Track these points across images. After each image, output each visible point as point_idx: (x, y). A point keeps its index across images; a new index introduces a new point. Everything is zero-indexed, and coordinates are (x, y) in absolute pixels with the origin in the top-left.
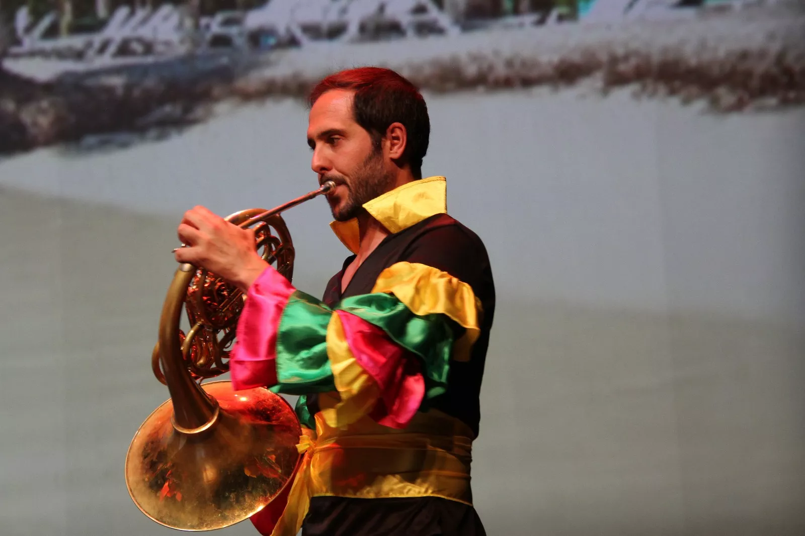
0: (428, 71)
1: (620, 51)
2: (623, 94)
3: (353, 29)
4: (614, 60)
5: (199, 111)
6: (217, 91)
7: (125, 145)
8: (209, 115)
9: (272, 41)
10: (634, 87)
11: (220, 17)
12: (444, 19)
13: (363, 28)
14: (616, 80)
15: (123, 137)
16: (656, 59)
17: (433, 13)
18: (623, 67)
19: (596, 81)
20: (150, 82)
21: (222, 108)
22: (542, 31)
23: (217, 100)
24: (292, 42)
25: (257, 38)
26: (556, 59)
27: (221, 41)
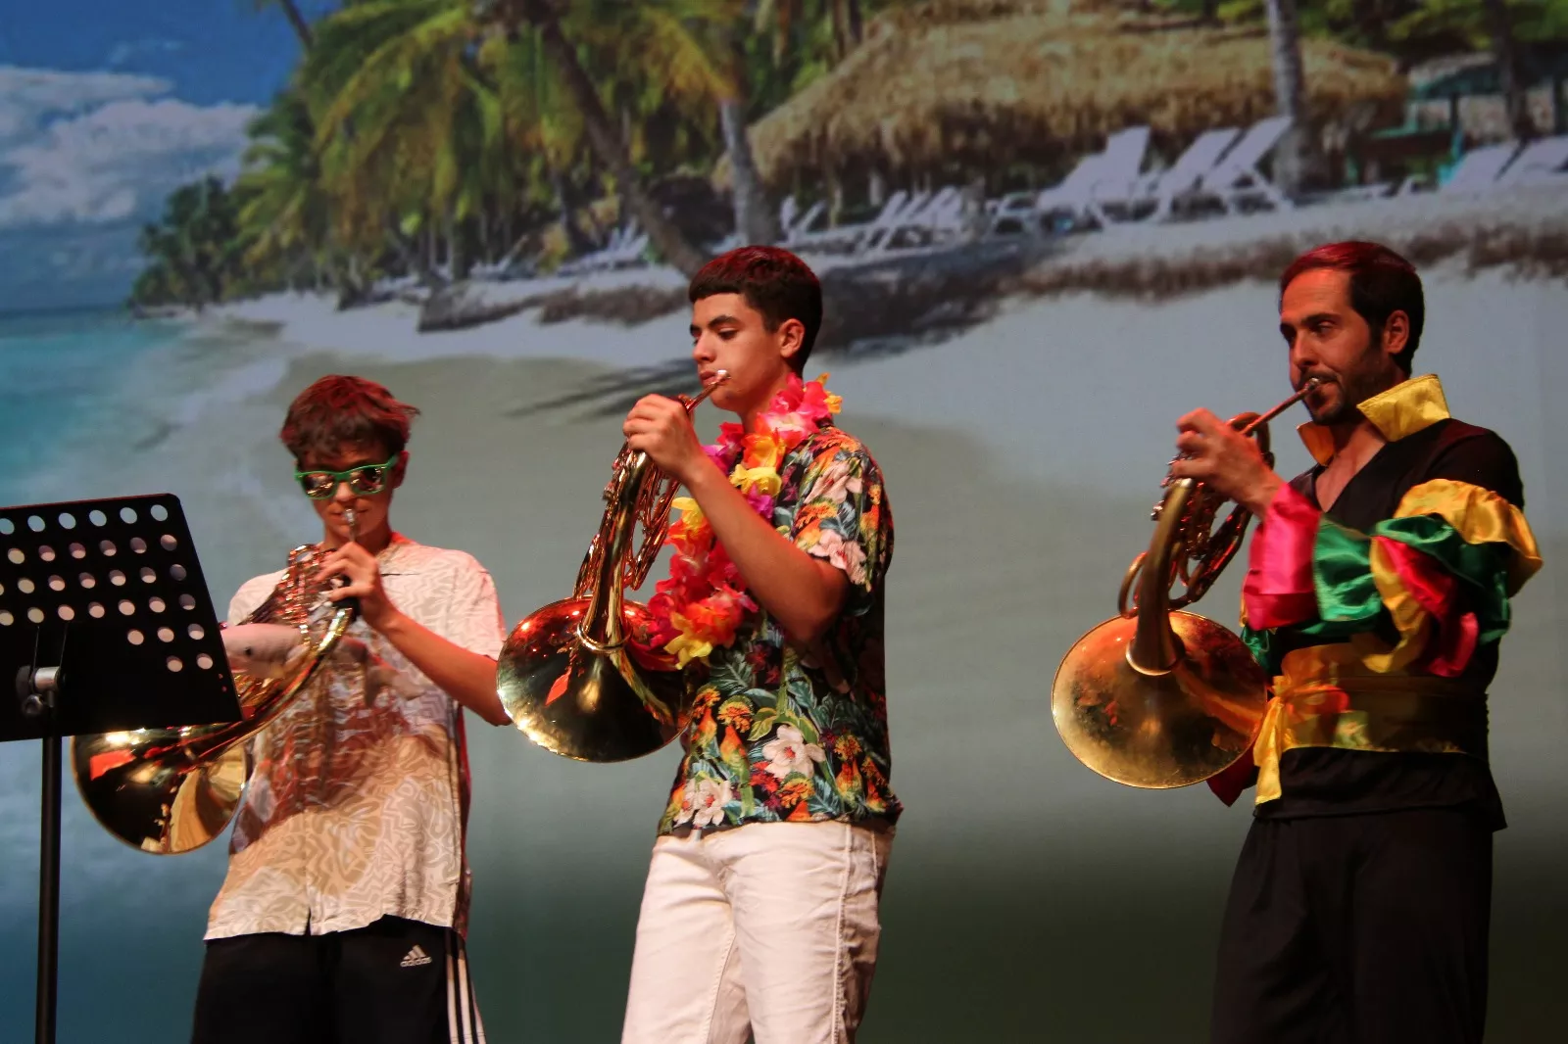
0: (1253, 254)
1: (1490, 226)
2: (1493, 276)
3: (1164, 208)
4: (1482, 236)
5: (983, 309)
6: (1003, 285)
7: (898, 350)
8: (994, 312)
9: (1068, 225)
10: (1508, 268)
11: (1008, 199)
12: (1273, 193)
13: (1175, 206)
14: (1484, 259)
15: (897, 340)
16: (1535, 232)
17: (1261, 186)
18: (1492, 244)
19: (1461, 260)
20: (927, 277)
21: (1009, 304)
22: (1392, 204)
23: (1002, 295)
24: (1092, 225)
25: (1050, 222)
26: (1410, 236)
27: (1009, 227)
